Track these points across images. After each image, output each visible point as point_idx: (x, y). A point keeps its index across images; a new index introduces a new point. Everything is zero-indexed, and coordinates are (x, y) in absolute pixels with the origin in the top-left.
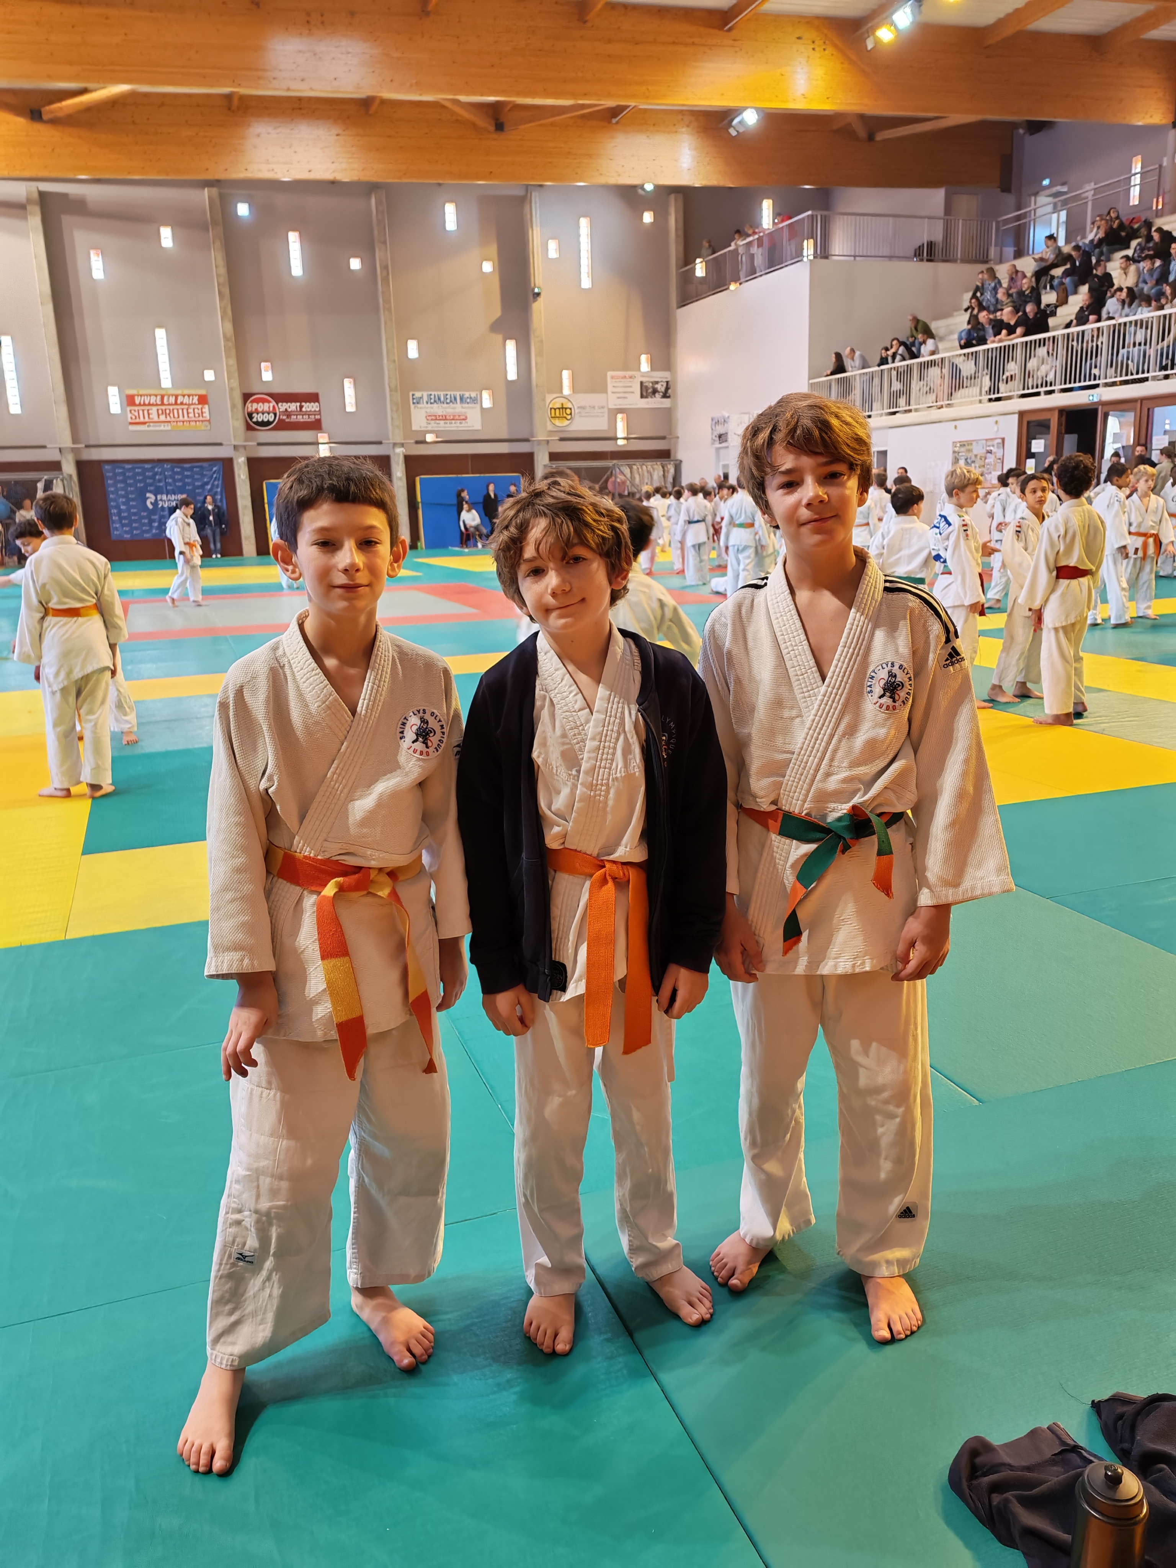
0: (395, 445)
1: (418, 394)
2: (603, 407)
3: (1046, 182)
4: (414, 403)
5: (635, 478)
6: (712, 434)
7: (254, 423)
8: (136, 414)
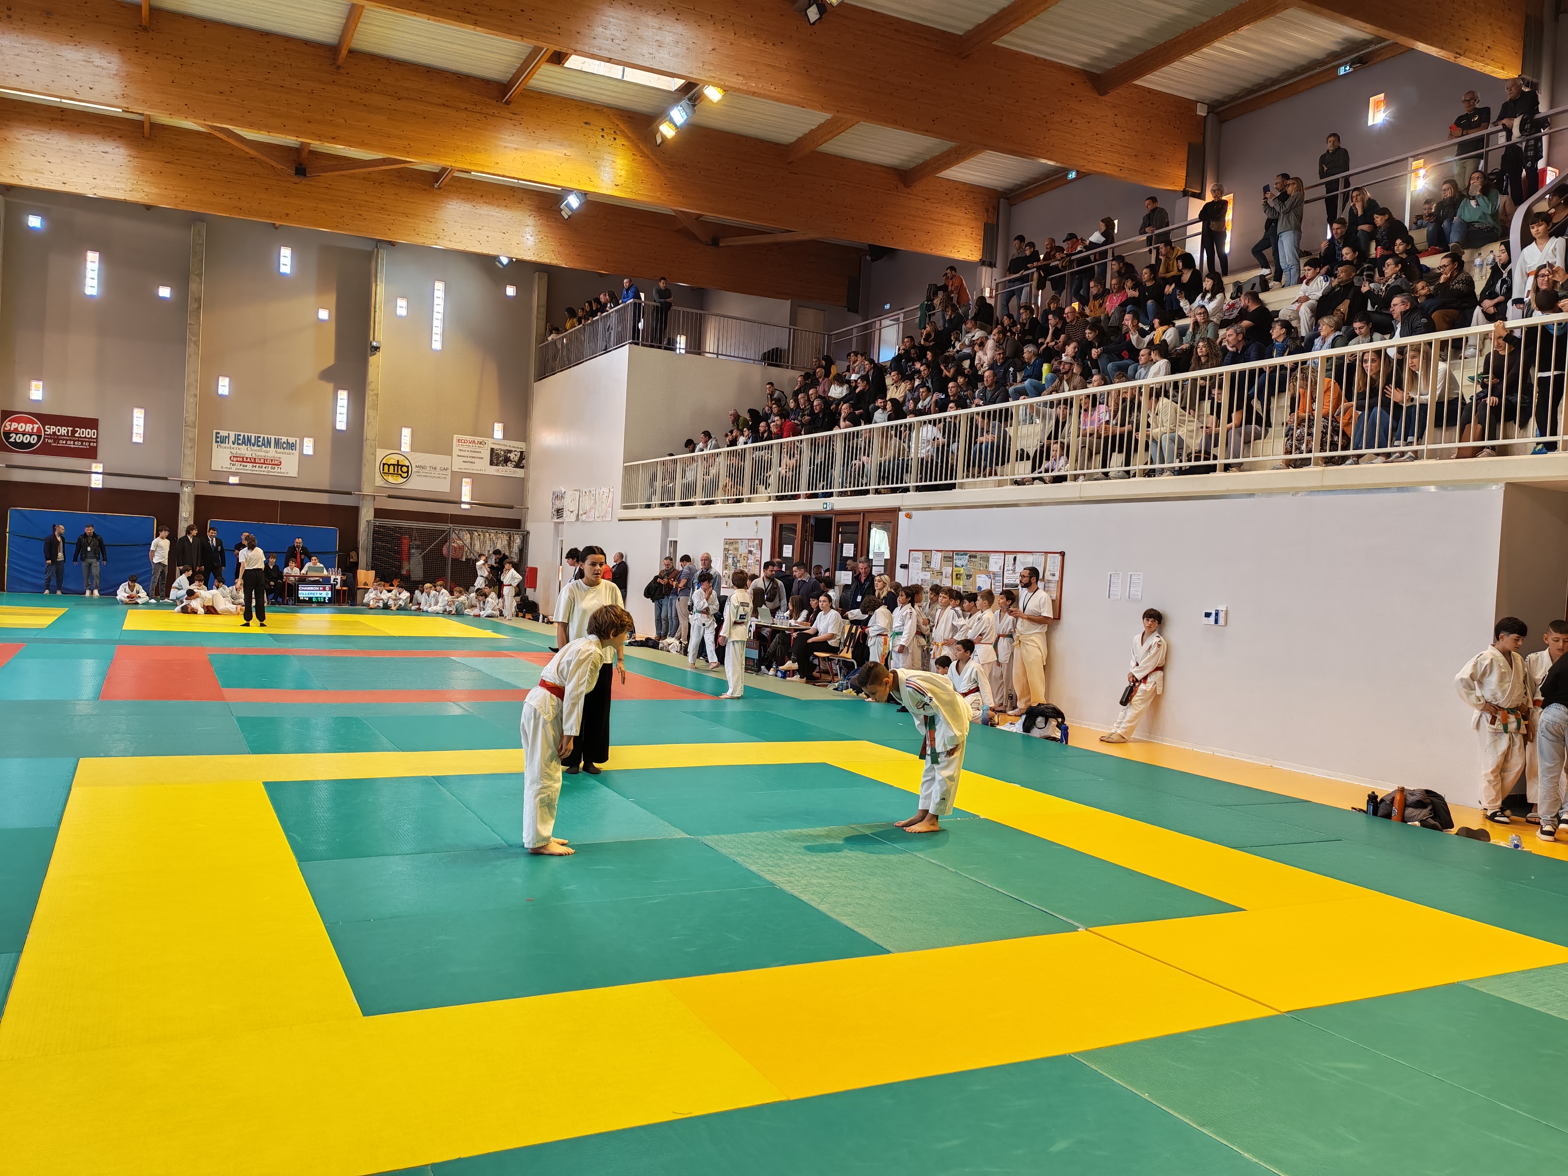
0: (186, 483)
1: (223, 433)
2: (446, 469)
3: (887, 307)
4: (217, 442)
5: (475, 545)
6: (553, 508)
7: (11, 444)
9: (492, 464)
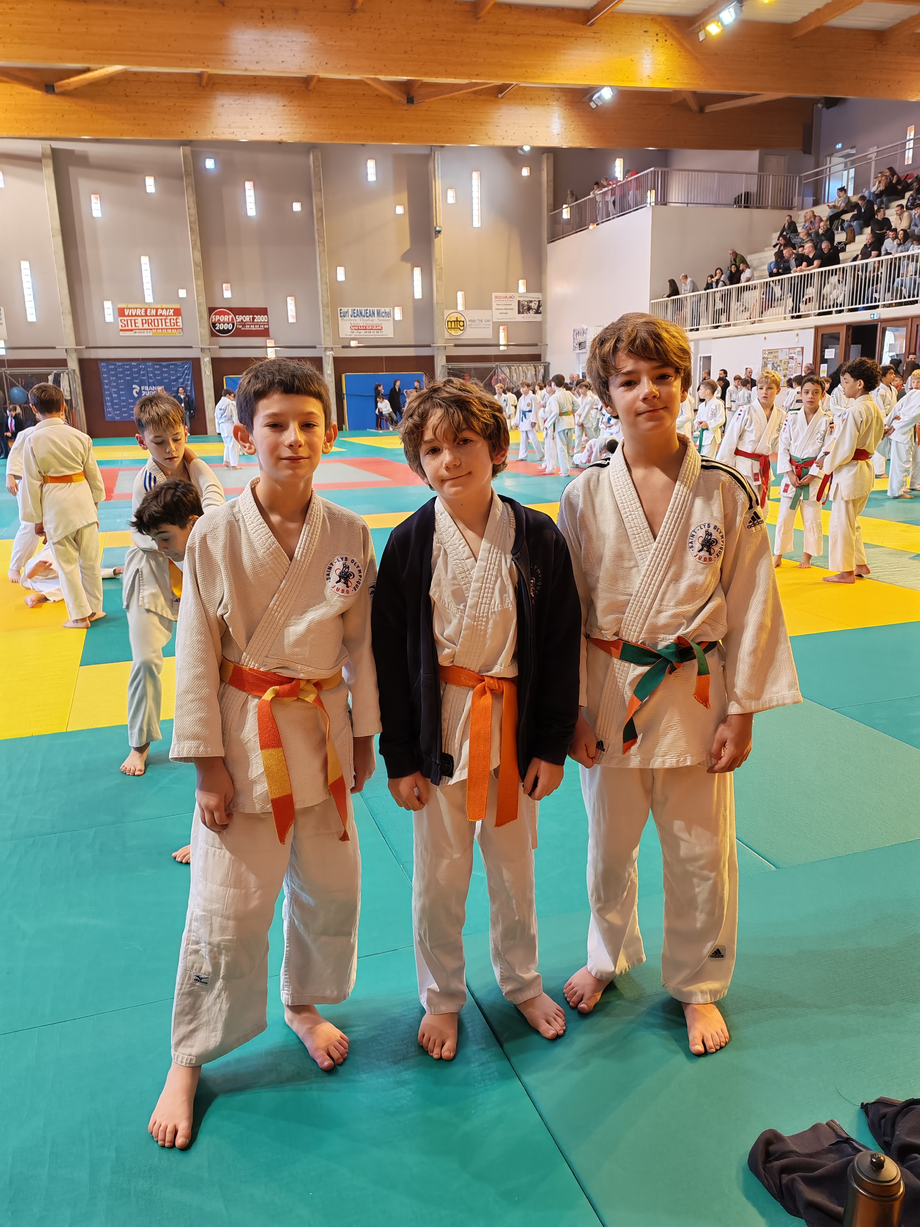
0: (326, 349)
1: (344, 309)
2: (488, 321)
3: (839, 146)
4: (341, 316)
5: (513, 377)
6: (574, 342)
7: (216, 330)
8: (126, 323)
9: (519, 313)
